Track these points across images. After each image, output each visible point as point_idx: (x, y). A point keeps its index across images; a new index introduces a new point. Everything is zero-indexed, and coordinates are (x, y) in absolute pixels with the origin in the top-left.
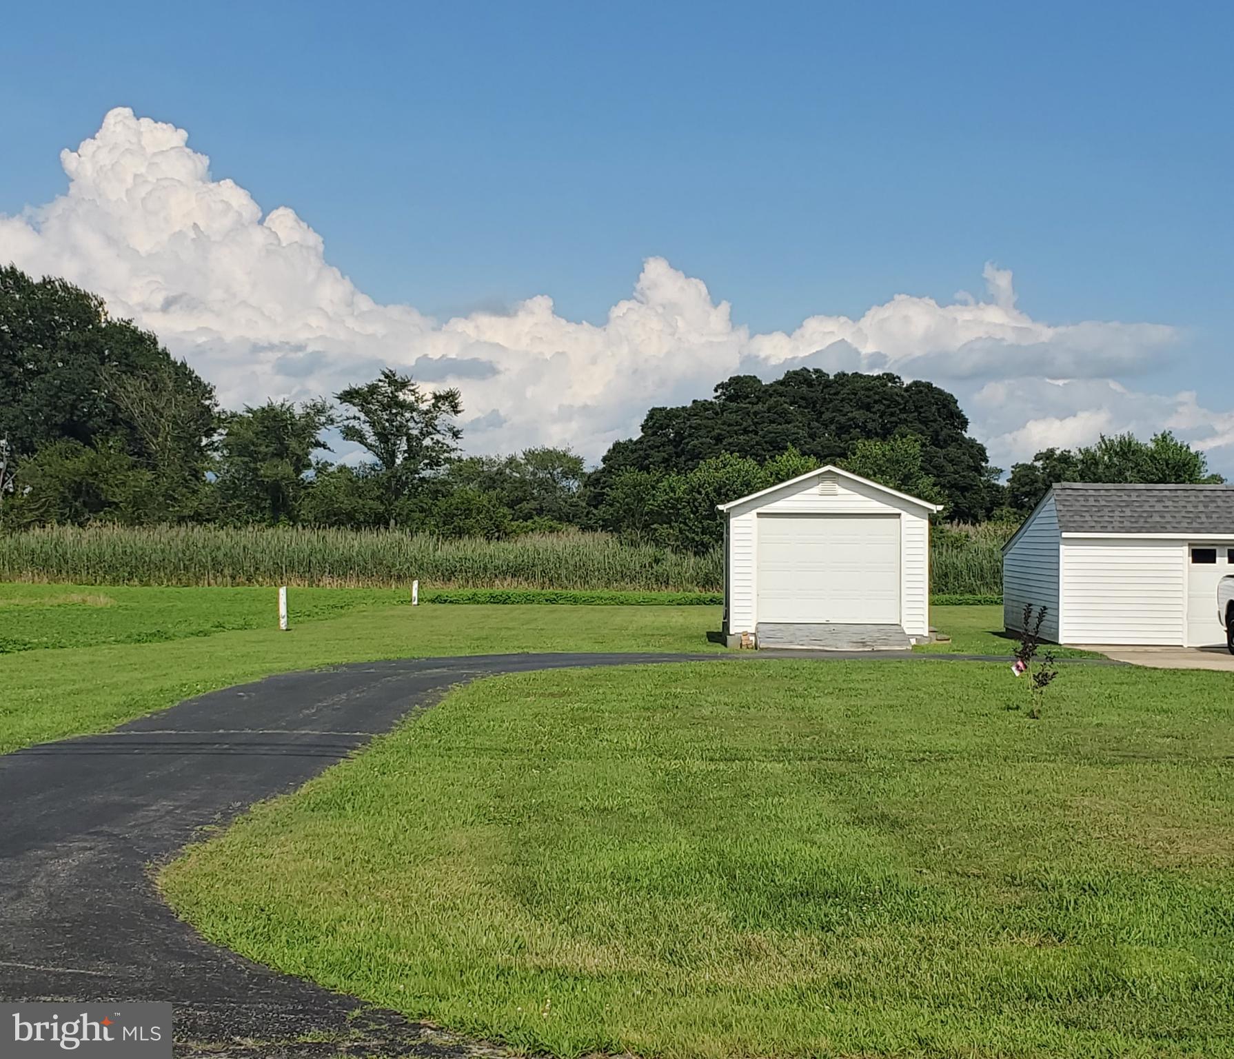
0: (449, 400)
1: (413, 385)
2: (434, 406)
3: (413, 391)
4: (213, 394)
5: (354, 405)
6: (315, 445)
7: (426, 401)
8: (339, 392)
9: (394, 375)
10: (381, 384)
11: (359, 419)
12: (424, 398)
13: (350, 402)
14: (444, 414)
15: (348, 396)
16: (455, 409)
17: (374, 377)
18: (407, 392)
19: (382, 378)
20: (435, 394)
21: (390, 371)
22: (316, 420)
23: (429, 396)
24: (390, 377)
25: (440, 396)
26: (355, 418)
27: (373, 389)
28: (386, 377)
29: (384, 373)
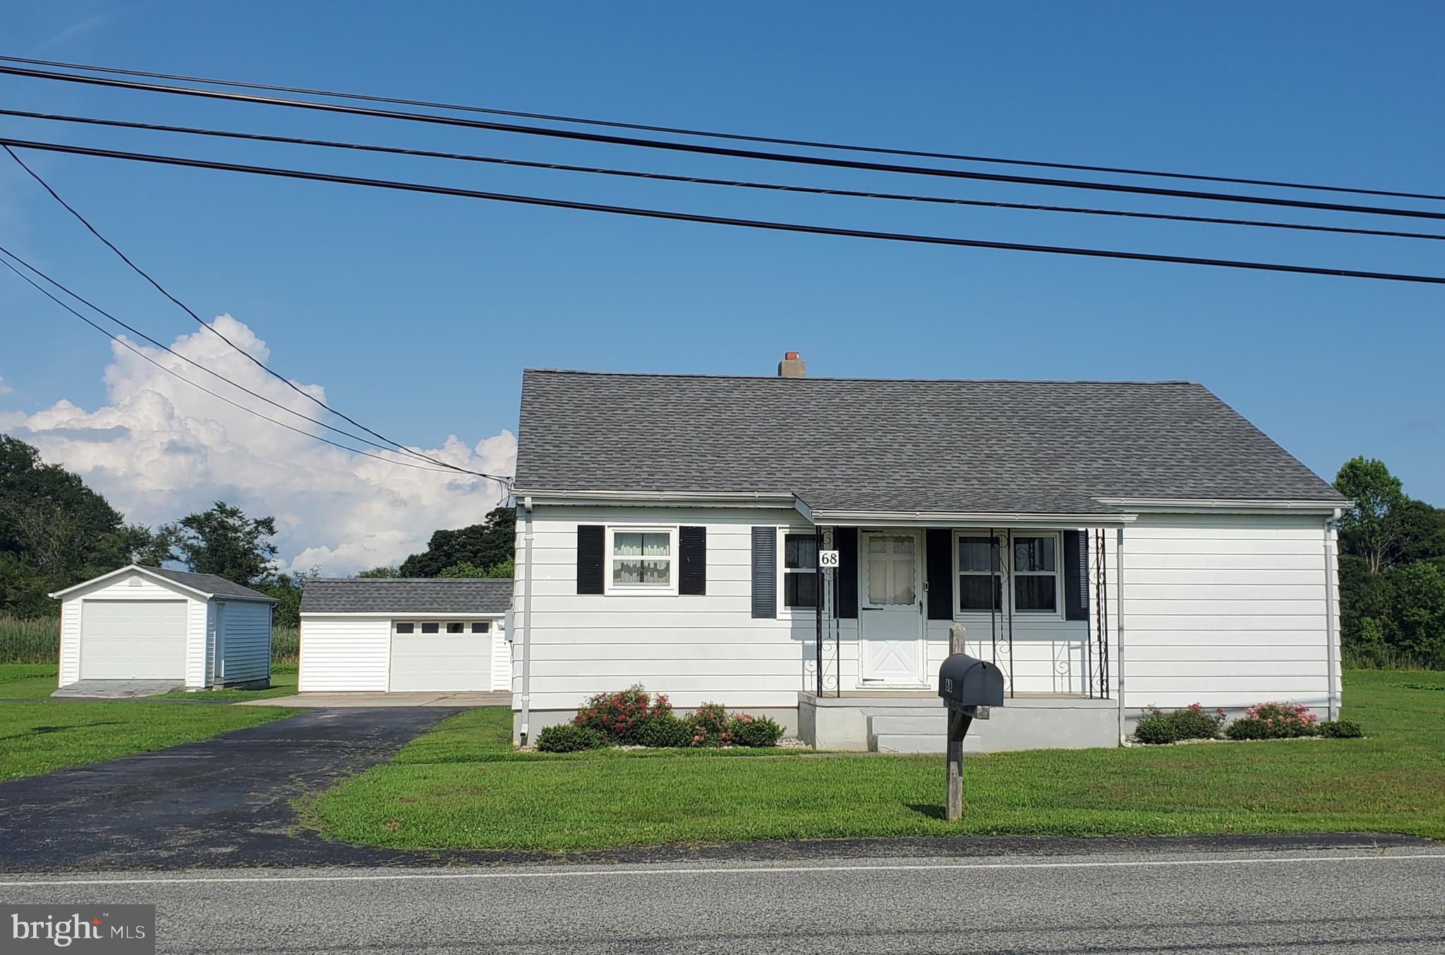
0: (267, 524)
1: (241, 513)
2: (256, 528)
3: (241, 517)
4: (123, 520)
5: (192, 528)
6: (170, 558)
7: (250, 524)
8: (182, 518)
9: (225, 506)
10: (215, 512)
11: (198, 538)
12: (249, 523)
13: (190, 526)
14: (262, 535)
15: (189, 522)
16: (271, 531)
17: (210, 507)
18: (236, 518)
19: (216, 508)
20: (255, 520)
21: (222, 503)
22: (169, 539)
23: (252, 522)
24: (221, 507)
25: (261, 521)
26: (194, 538)
27: (209, 516)
28: (218, 507)
29: (217, 504)
